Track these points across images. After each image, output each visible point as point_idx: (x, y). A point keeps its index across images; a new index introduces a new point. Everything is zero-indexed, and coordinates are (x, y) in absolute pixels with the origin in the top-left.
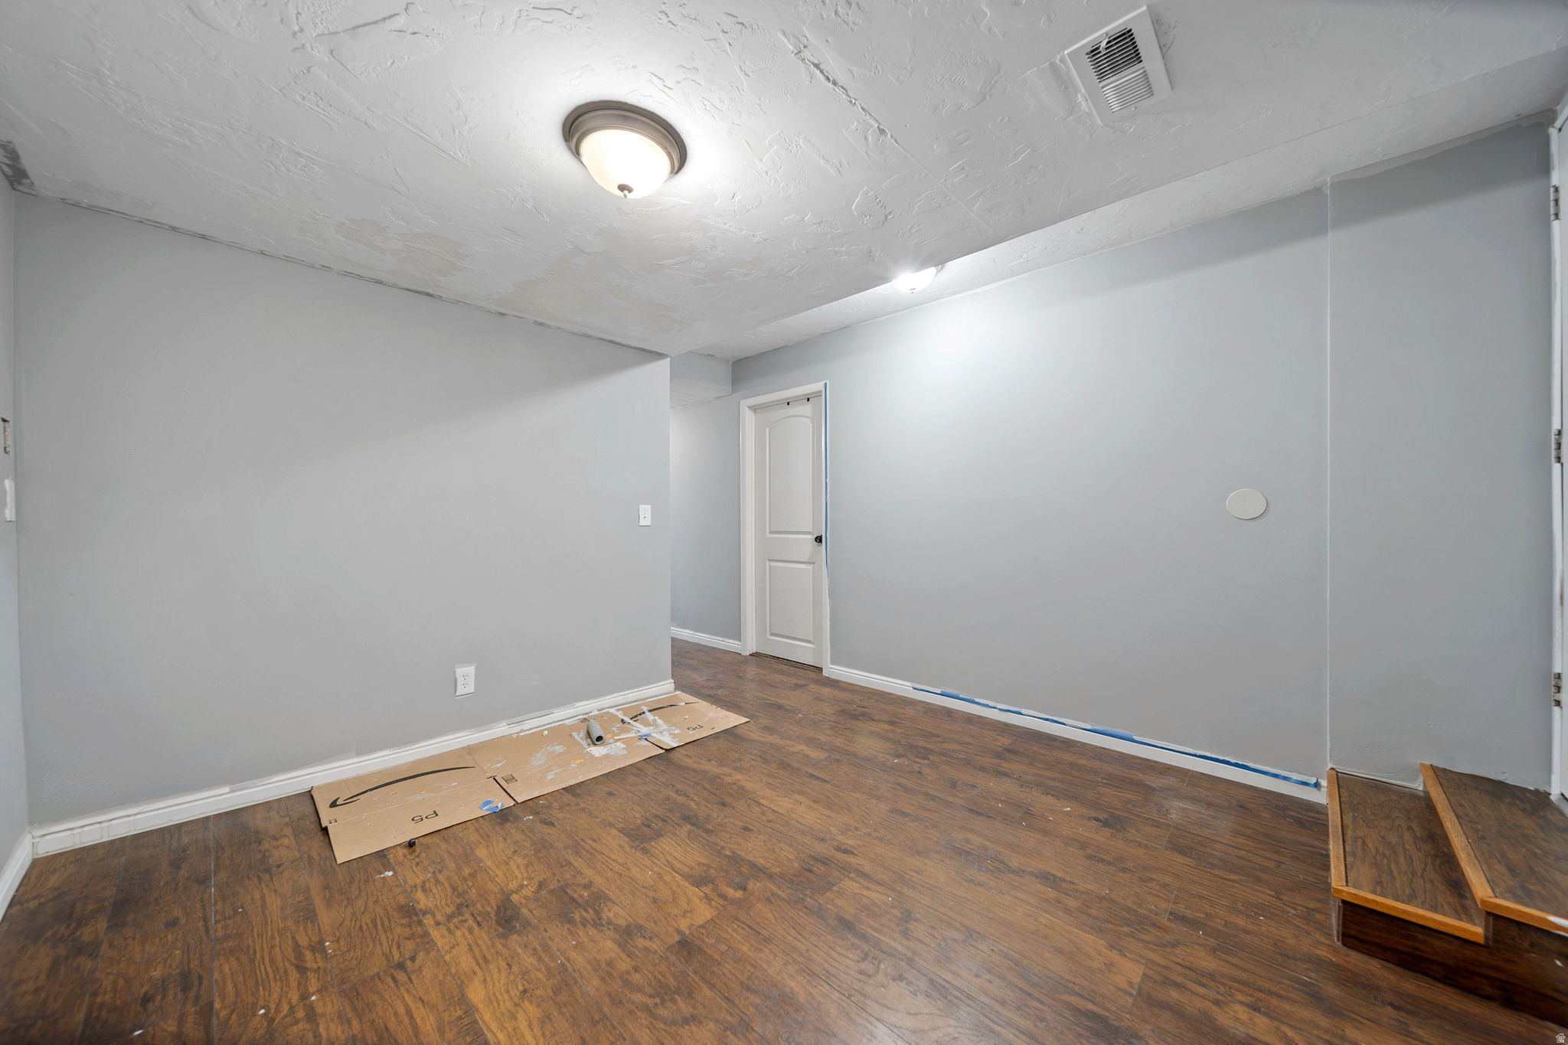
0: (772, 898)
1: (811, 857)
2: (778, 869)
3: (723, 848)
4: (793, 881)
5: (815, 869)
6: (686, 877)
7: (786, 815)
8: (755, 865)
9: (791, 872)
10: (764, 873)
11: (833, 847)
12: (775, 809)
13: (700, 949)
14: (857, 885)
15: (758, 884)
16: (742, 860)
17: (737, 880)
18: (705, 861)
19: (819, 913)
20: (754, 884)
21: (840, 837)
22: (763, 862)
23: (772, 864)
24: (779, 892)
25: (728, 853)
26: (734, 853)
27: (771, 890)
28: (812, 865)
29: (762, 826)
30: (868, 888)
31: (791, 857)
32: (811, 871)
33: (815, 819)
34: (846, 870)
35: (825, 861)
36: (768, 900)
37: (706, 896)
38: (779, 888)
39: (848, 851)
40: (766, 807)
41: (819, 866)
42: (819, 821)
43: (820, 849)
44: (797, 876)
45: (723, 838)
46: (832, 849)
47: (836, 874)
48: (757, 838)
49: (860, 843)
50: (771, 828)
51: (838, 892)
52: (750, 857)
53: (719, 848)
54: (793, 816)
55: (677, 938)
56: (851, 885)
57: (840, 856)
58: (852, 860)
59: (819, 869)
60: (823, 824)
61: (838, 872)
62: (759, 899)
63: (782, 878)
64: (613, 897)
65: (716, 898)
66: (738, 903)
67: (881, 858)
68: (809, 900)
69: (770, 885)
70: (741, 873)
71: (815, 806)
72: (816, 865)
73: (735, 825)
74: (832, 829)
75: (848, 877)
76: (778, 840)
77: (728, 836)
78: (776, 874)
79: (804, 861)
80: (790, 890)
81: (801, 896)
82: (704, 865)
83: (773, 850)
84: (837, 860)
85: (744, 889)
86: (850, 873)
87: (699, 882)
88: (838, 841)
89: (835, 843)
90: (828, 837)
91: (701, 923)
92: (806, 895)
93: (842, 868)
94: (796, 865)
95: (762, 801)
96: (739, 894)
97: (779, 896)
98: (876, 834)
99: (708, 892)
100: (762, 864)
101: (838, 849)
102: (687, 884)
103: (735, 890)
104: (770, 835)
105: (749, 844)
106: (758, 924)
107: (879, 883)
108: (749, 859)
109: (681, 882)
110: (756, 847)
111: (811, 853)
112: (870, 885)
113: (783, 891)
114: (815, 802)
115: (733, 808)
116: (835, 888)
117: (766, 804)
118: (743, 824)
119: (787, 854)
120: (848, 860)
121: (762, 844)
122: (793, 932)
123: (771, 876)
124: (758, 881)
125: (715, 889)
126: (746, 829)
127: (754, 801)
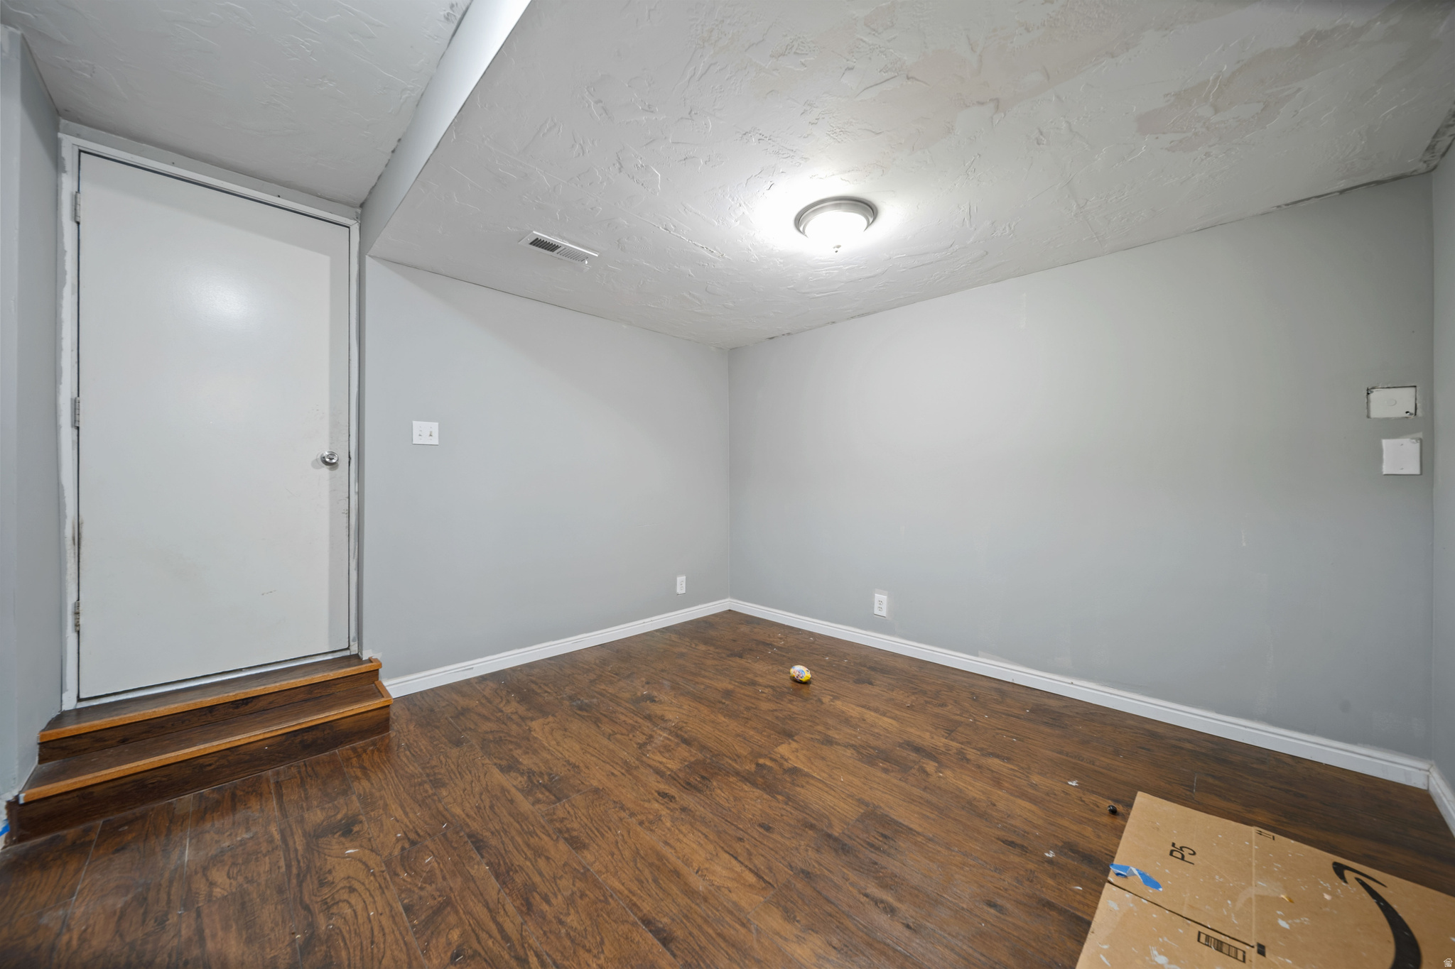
0: (736, 758)
1: (700, 791)
2: (731, 780)
3: (787, 804)
4: (719, 770)
5: (698, 779)
6: (807, 775)
7: (719, 849)
8: (753, 784)
9: (720, 777)
10: (743, 777)
11: (676, 801)
12: (734, 862)
13: (779, 733)
14: (668, 765)
15: (747, 768)
16: (764, 790)
17: (765, 772)
18: (798, 789)
19: (703, 748)
20: (750, 768)
21: (664, 812)
22: (745, 786)
23: (736, 785)
24: (730, 762)
25: (780, 797)
26: (774, 797)
27: (737, 763)
28: (701, 783)
29: (749, 831)
30: (661, 763)
31: (719, 791)
32: (703, 777)
33: (685, 840)
34: (673, 778)
35: (689, 787)
36: (739, 757)
37: (786, 760)
38: (730, 765)
39: (662, 796)
40: (746, 866)
41: (694, 781)
42: (681, 836)
43: (689, 800)
44: (715, 773)
45: (790, 815)
46: (677, 799)
47: (682, 775)
48: (754, 815)
49: (646, 805)
50: (739, 828)
51: (685, 761)
52: (758, 792)
53: (790, 803)
54: (710, 847)
55: (795, 738)
56: (673, 765)
57: (672, 791)
58: (663, 787)
59: (694, 779)
60: (677, 831)
61: (680, 775)
62: (745, 757)
63: (728, 772)
64: (857, 762)
65: (778, 759)
66: (761, 756)
67: (636, 788)
68: (708, 756)
69: (737, 767)
70: (763, 777)
71: (679, 864)
72: (697, 783)
73: (783, 836)
74: (668, 824)
75: (672, 771)
76: (730, 810)
77: (785, 818)
78: (733, 776)
79: (707, 787)
80: (722, 762)
81: (714, 759)
82: (798, 786)
83: (736, 799)
84: (676, 787)
85: (758, 765)
86: (669, 775)
87: (794, 771)
88: (667, 808)
89: (672, 805)
90: (677, 814)
91: (783, 745)
92: (711, 759)
93: (675, 780)
94: (715, 784)
95: (751, 879)
96: (761, 761)
97: (731, 759)
98: (623, 814)
99: (785, 763)
100: (746, 785)
101: (672, 798)
102: (806, 770)
103: (765, 764)
104: (739, 817)
105: (760, 807)
106: (745, 744)
107: (650, 766)
108: (758, 791)
109: (811, 771)
110: (753, 803)
111: (699, 795)
112: (658, 765)
113: (727, 762)
114: (676, 873)
115: (791, 867)
116: (686, 763)
117: (747, 872)
118: (771, 835)
119: (723, 794)
120: (667, 787)
121: (747, 806)
122: (722, 739)
123: (737, 774)
124: (748, 770)
125: (781, 765)
126: (768, 829)
127: (765, 881)
